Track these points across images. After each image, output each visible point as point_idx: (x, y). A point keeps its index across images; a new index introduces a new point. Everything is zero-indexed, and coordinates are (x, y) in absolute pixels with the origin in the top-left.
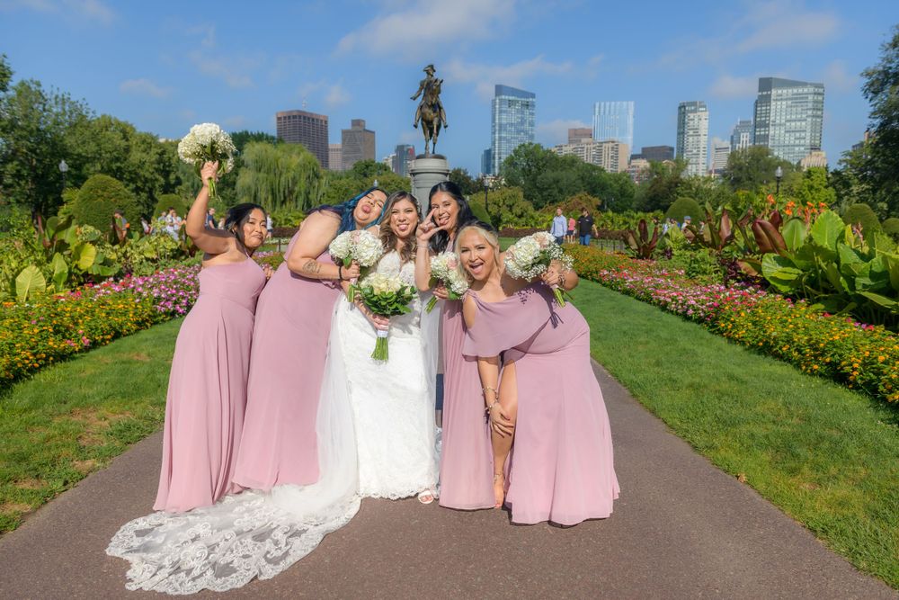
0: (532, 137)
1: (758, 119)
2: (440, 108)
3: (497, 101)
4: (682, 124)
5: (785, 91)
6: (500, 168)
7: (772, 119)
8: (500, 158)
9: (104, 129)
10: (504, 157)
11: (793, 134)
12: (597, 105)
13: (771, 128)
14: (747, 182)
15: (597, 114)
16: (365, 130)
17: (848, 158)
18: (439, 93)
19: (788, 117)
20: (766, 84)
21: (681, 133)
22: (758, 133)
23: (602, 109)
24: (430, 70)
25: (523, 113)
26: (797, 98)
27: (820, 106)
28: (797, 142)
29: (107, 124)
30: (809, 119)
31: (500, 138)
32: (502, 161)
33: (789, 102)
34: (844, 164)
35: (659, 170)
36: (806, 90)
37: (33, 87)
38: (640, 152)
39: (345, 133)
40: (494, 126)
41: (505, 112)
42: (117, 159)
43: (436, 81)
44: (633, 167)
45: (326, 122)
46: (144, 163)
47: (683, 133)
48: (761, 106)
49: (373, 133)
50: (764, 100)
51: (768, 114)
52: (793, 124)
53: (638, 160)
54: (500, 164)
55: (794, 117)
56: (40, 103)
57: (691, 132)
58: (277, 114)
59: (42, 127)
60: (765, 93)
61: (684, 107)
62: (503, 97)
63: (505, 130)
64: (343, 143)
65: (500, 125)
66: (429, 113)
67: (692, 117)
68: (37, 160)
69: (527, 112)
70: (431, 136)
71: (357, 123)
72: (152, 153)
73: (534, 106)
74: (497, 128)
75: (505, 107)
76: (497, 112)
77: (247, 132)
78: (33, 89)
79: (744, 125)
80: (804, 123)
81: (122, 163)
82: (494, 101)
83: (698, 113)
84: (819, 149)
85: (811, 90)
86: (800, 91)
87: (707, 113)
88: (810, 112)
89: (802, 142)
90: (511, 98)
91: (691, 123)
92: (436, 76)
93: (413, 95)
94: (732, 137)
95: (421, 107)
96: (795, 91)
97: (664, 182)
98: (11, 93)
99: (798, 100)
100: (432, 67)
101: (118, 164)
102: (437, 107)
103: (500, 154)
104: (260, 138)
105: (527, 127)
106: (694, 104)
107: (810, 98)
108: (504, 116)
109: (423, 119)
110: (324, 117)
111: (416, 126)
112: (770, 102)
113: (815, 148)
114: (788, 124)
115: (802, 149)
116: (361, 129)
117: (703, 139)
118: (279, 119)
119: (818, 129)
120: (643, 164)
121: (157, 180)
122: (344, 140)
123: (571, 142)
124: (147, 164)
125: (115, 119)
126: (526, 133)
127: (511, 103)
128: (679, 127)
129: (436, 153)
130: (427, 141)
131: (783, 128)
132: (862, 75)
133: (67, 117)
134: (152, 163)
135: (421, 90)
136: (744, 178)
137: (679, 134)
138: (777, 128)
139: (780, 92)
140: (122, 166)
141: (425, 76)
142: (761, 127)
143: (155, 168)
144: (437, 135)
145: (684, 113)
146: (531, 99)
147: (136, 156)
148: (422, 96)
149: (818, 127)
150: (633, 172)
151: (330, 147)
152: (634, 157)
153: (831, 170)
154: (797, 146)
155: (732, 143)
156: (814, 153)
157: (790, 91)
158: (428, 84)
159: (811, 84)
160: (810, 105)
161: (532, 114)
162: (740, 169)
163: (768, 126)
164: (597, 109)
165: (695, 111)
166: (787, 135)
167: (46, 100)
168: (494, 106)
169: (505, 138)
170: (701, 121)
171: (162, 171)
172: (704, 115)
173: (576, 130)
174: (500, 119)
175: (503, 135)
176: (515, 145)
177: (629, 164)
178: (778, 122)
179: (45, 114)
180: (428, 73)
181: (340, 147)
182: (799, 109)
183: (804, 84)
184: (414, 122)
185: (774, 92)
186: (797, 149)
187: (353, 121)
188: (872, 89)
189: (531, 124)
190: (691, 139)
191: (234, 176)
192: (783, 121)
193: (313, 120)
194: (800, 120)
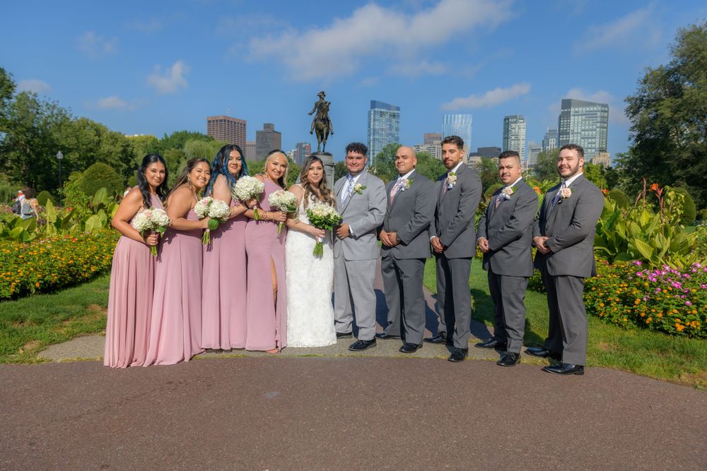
0: (397, 139)
1: (561, 129)
2: (328, 121)
3: (372, 112)
4: (507, 131)
5: (580, 109)
6: (373, 160)
7: (571, 129)
8: (374, 154)
9: (82, 128)
10: (377, 153)
11: (586, 140)
12: (446, 116)
13: (571, 135)
14: (551, 174)
15: (445, 122)
16: (274, 131)
17: (620, 158)
18: (328, 110)
19: (583, 128)
20: (567, 104)
21: (506, 138)
22: (561, 139)
23: (449, 119)
24: (322, 95)
25: (390, 121)
26: (589, 114)
27: (605, 120)
28: (590, 146)
29: (85, 124)
30: (598, 130)
31: (374, 139)
32: (375, 156)
33: (584, 117)
34: (617, 163)
35: (489, 165)
36: (595, 109)
37: (31, 97)
38: (476, 151)
39: (258, 133)
40: (370, 131)
41: (378, 120)
42: (91, 150)
43: (326, 103)
44: (471, 162)
45: (245, 125)
46: (111, 153)
47: (508, 138)
48: (564, 120)
49: (280, 133)
50: (565, 116)
51: (568, 125)
52: (587, 133)
53: (474, 157)
54: (374, 158)
55: (587, 128)
56: (34, 108)
57: (513, 138)
58: (208, 118)
59: (36, 125)
60: (566, 110)
61: (508, 119)
62: (377, 109)
63: (378, 133)
64: (257, 141)
65: (374, 130)
66: (321, 125)
67: (513, 126)
68: (30, 149)
69: (394, 120)
70: (322, 139)
71: (267, 126)
72: (117, 146)
73: (399, 116)
74: (372, 132)
75: (378, 117)
76: (372, 120)
77: (186, 132)
78: (30, 99)
79: (551, 133)
80: (594, 132)
81: (94, 153)
82: (370, 112)
83: (519, 124)
84: (606, 151)
85: (599, 108)
86: (592, 109)
87: (525, 124)
88: (598, 125)
89: (594, 145)
90: (382, 110)
91: (513, 131)
92: (326, 99)
93: (310, 112)
94: (543, 141)
95: (315, 120)
96: (588, 109)
97: (492, 173)
98: (14, 101)
99: (590, 115)
100: (323, 93)
101: (92, 154)
102: (326, 121)
103: (373, 150)
104: (197, 136)
105: (394, 131)
106: (516, 117)
107: (599, 114)
108: (377, 123)
109: (316, 129)
110: (243, 121)
111: (312, 133)
112: (570, 117)
113: (602, 150)
114: (583, 133)
115: (593, 151)
116: (270, 131)
117: (522, 143)
118: (209, 122)
119: (604, 137)
120: (478, 159)
121: (121, 166)
122: (258, 139)
123: (426, 143)
124: (113, 154)
125: (92, 122)
126: (393, 136)
127: (382, 114)
128: (504, 134)
129: (325, 151)
130: (319, 143)
131: (579, 135)
132: (625, 101)
133: (54, 119)
134: (118, 153)
135: (315, 108)
136: (549, 172)
137: (504, 138)
138: (575, 135)
139: (577, 109)
140: (95, 155)
141: (318, 99)
142: (563, 135)
143: (120, 157)
144: (326, 139)
145: (508, 124)
146: (397, 112)
147: (105, 148)
148: (316, 113)
149: (605, 135)
150: (471, 165)
151: (247, 143)
152: (472, 155)
153: (606, 166)
154: (590, 148)
155: (543, 146)
156: (601, 154)
157: (584, 109)
158: (320, 105)
159: (599, 105)
160: (599, 119)
161: (398, 122)
162: (547, 165)
163: (568, 133)
164: (445, 119)
165: (516, 122)
166: (583, 140)
167: (40, 106)
168: (370, 116)
169: (378, 139)
170: (520, 130)
171: (124, 159)
172: (523, 125)
173: (429, 134)
174: (374, 125)
175: (377, 137)
176: (384, 145)
177: (468, 159)
178: (576, 131)
179: (38, 116)
180: (321, 97)
181: (255, 143)
182: (591, 122)
183: (594, 105)
184: (310, 130)
185: (572, 110)
186: (589, 150)
187: (265, 125)
188: (632, 111)
189: (397, 129)
190: (513, 142)
191: (176, 164)
192: (579, 131)
193: (235, 123)
194: (591, 130)
